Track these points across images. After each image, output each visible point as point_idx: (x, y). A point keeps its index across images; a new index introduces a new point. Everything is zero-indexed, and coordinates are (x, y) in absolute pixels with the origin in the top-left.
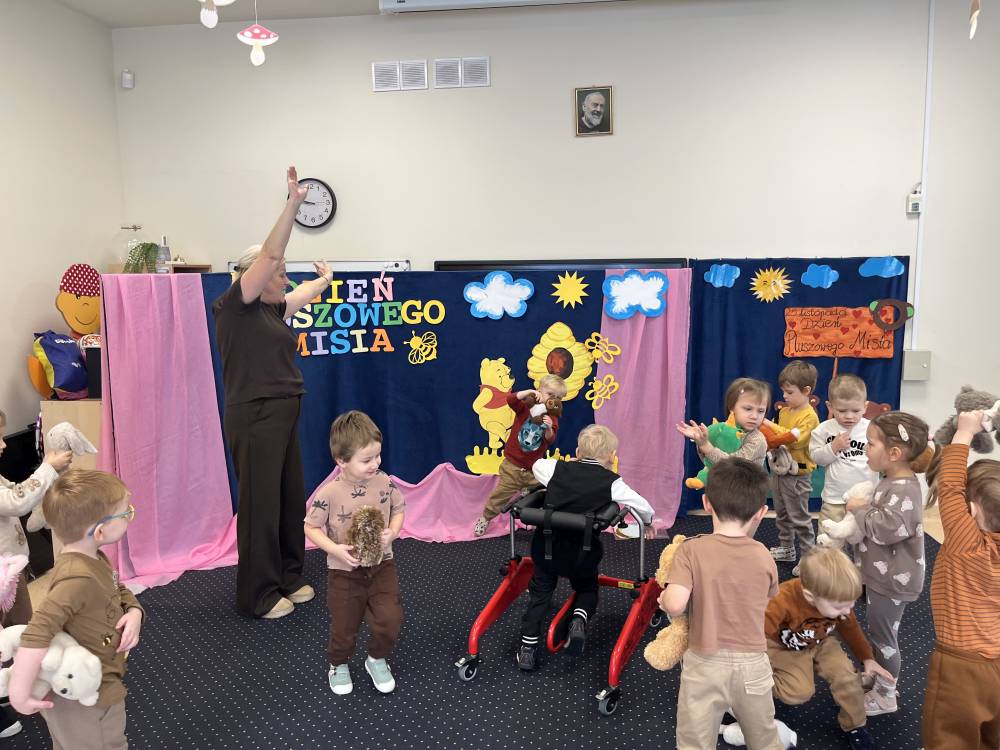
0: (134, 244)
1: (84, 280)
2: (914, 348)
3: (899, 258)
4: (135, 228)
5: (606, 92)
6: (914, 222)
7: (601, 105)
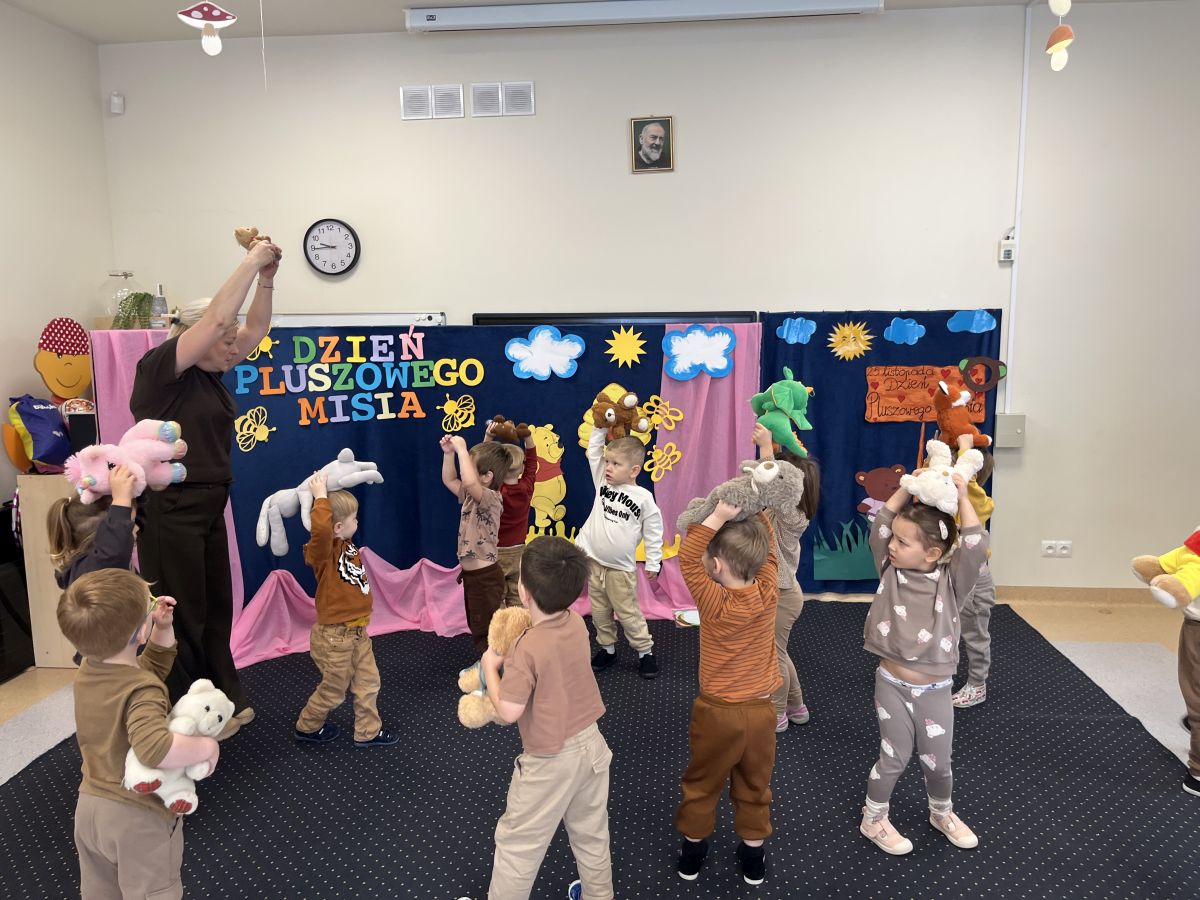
0: (124, 293)
1: (67, 336)
2: (1008, 412)
3: (990, 311)
4: (126, 275)
5: (666, 123)
6: (1007, 271)
7: (661, 138)
